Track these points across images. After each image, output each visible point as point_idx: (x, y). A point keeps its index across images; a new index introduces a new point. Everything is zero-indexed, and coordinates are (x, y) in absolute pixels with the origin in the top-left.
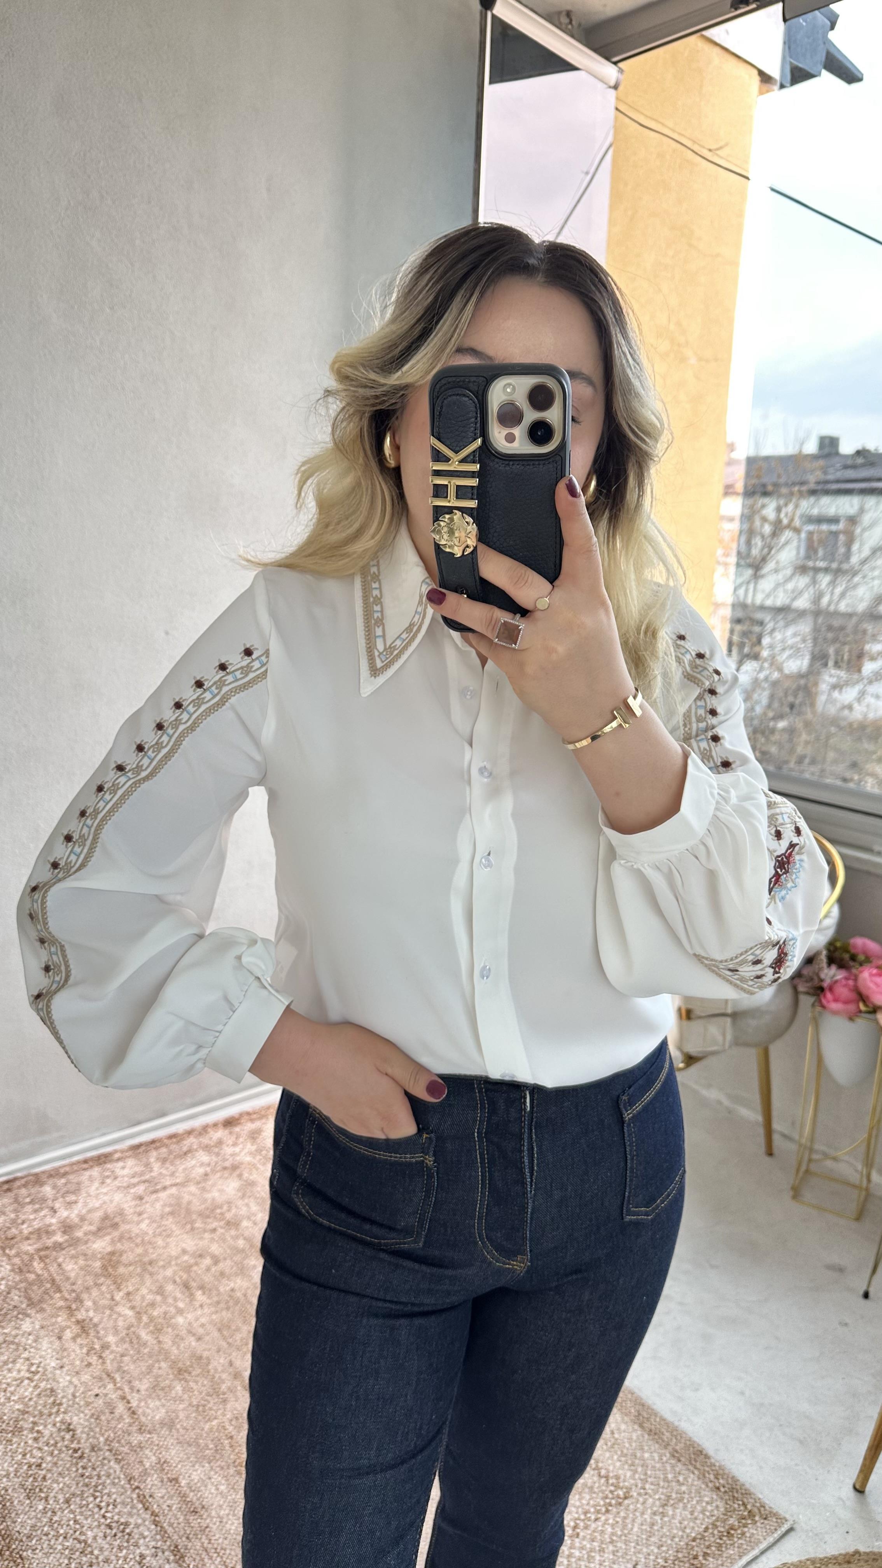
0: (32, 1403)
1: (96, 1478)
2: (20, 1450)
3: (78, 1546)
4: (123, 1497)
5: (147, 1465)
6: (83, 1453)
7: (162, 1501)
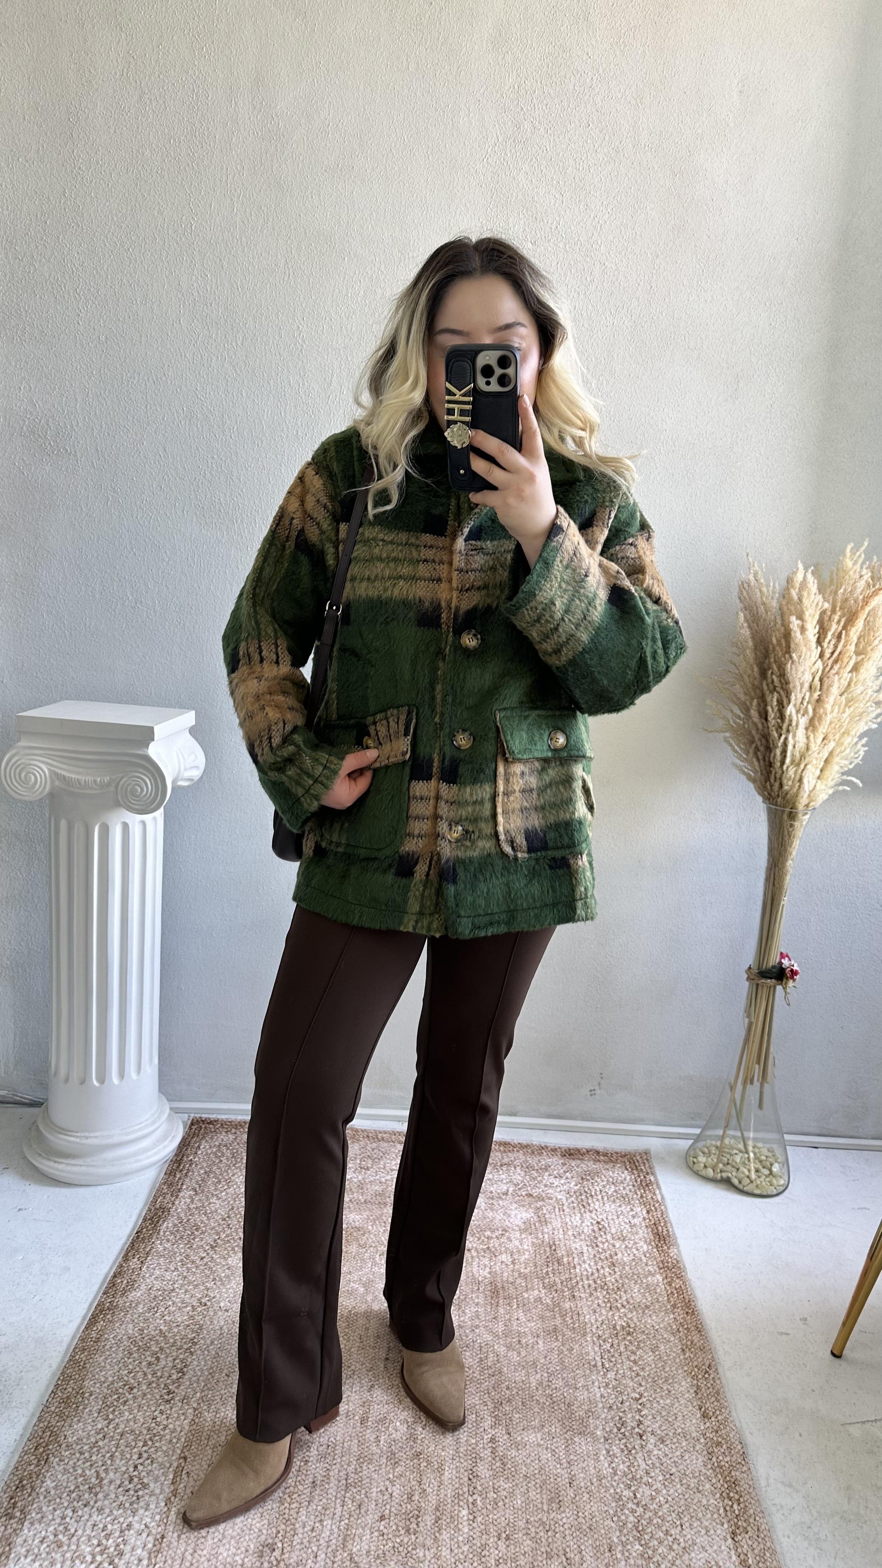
0: (176, 1330)
1: (162, 1427)
2: (131, 1367)
3: (93, 1480)
4: (166, 1458)
6: (172, 1399)
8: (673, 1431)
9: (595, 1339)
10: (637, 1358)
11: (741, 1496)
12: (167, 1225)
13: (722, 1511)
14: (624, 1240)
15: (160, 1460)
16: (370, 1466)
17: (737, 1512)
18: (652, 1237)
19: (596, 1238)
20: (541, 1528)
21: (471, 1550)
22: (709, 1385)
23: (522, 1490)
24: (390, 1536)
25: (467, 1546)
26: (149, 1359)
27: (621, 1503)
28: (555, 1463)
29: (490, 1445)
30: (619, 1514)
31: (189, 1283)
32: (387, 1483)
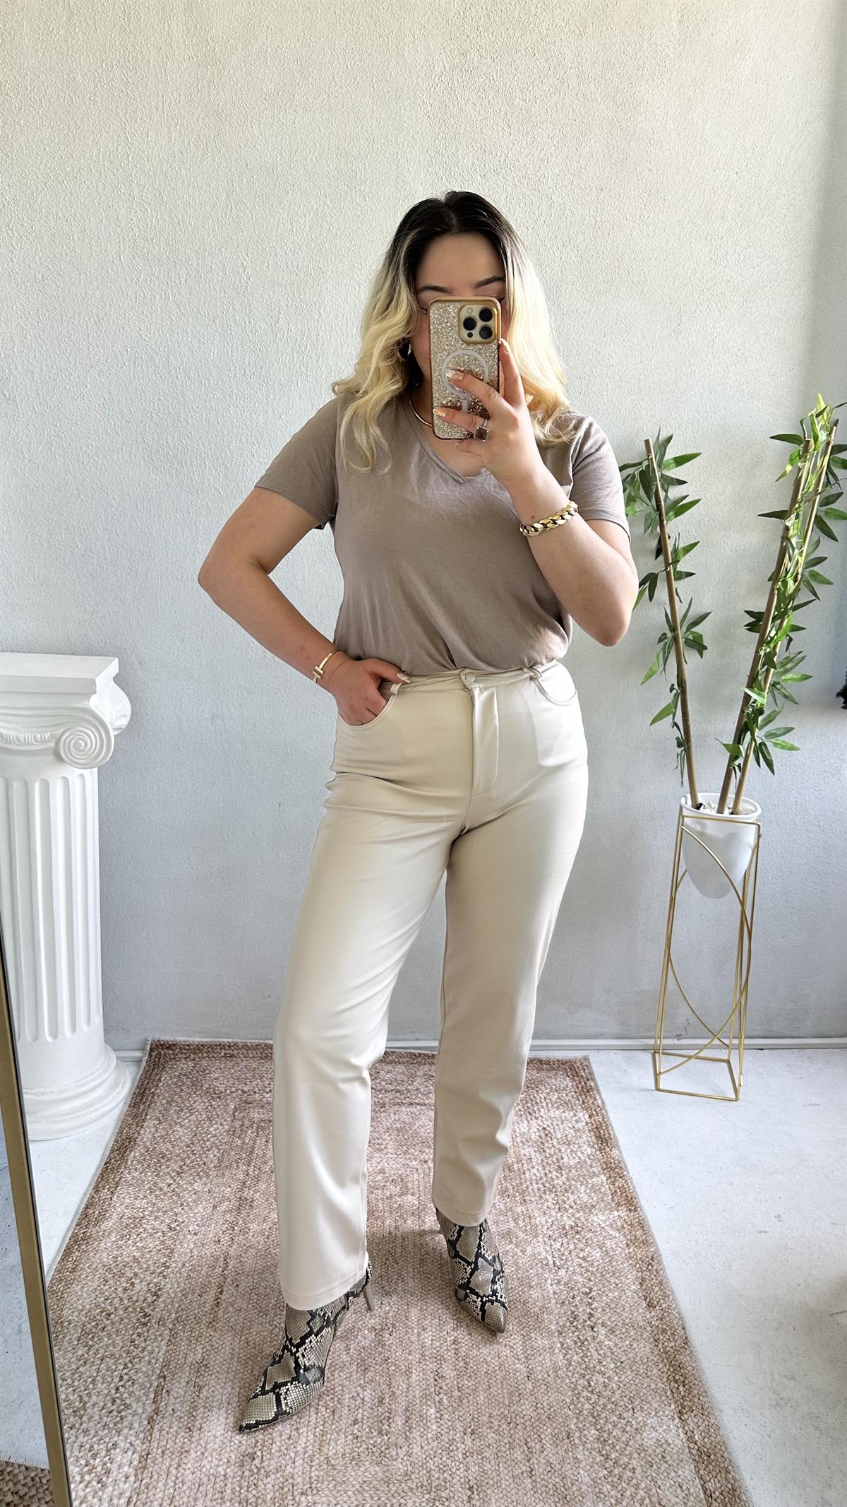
0: (148, 1255)
7: (173, 1401)
8: (622, 1322)
9: (546, 1239)
10: (585, 1255)
11: (686, 1378)
12: (133, 1155)
13: (669, 1393)
14: (569, 1144)
15: (140, 1380)
16: (342, 1374)
17: (683, 1393)
18: (595, 1141)
19: (543, 1144)
20: (503, 1421)
21: (440, 1446)
22: (652, 1276)
23: (484, 1386)
24: (364, 1438)
25: (436, 1442)
26: (124, 1284)
27: (576, 1392)
28: (513, 1359)
29: (453, 1346)
30: (576, 1403)
31: (159, 1210)
32: (359, 1389)
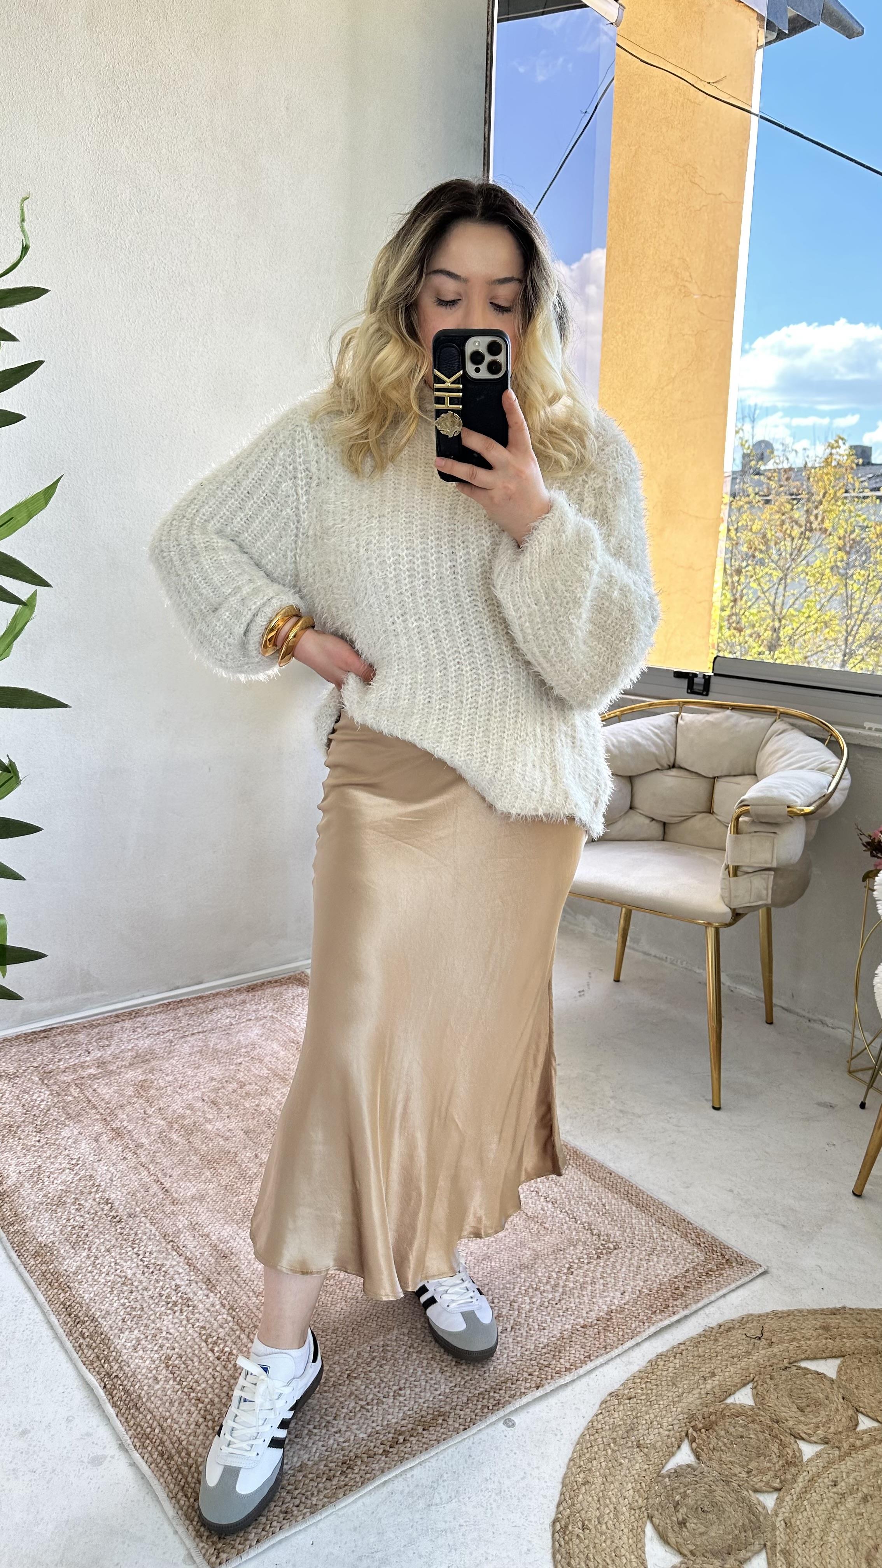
1: (133, 1235)
2: (64, 1217)
4: (158, 1247)
5: (181, 1226)
6: (121, 1219)
15: (154, 1249)
26: (73, 1207)
31: (48, 1157)
